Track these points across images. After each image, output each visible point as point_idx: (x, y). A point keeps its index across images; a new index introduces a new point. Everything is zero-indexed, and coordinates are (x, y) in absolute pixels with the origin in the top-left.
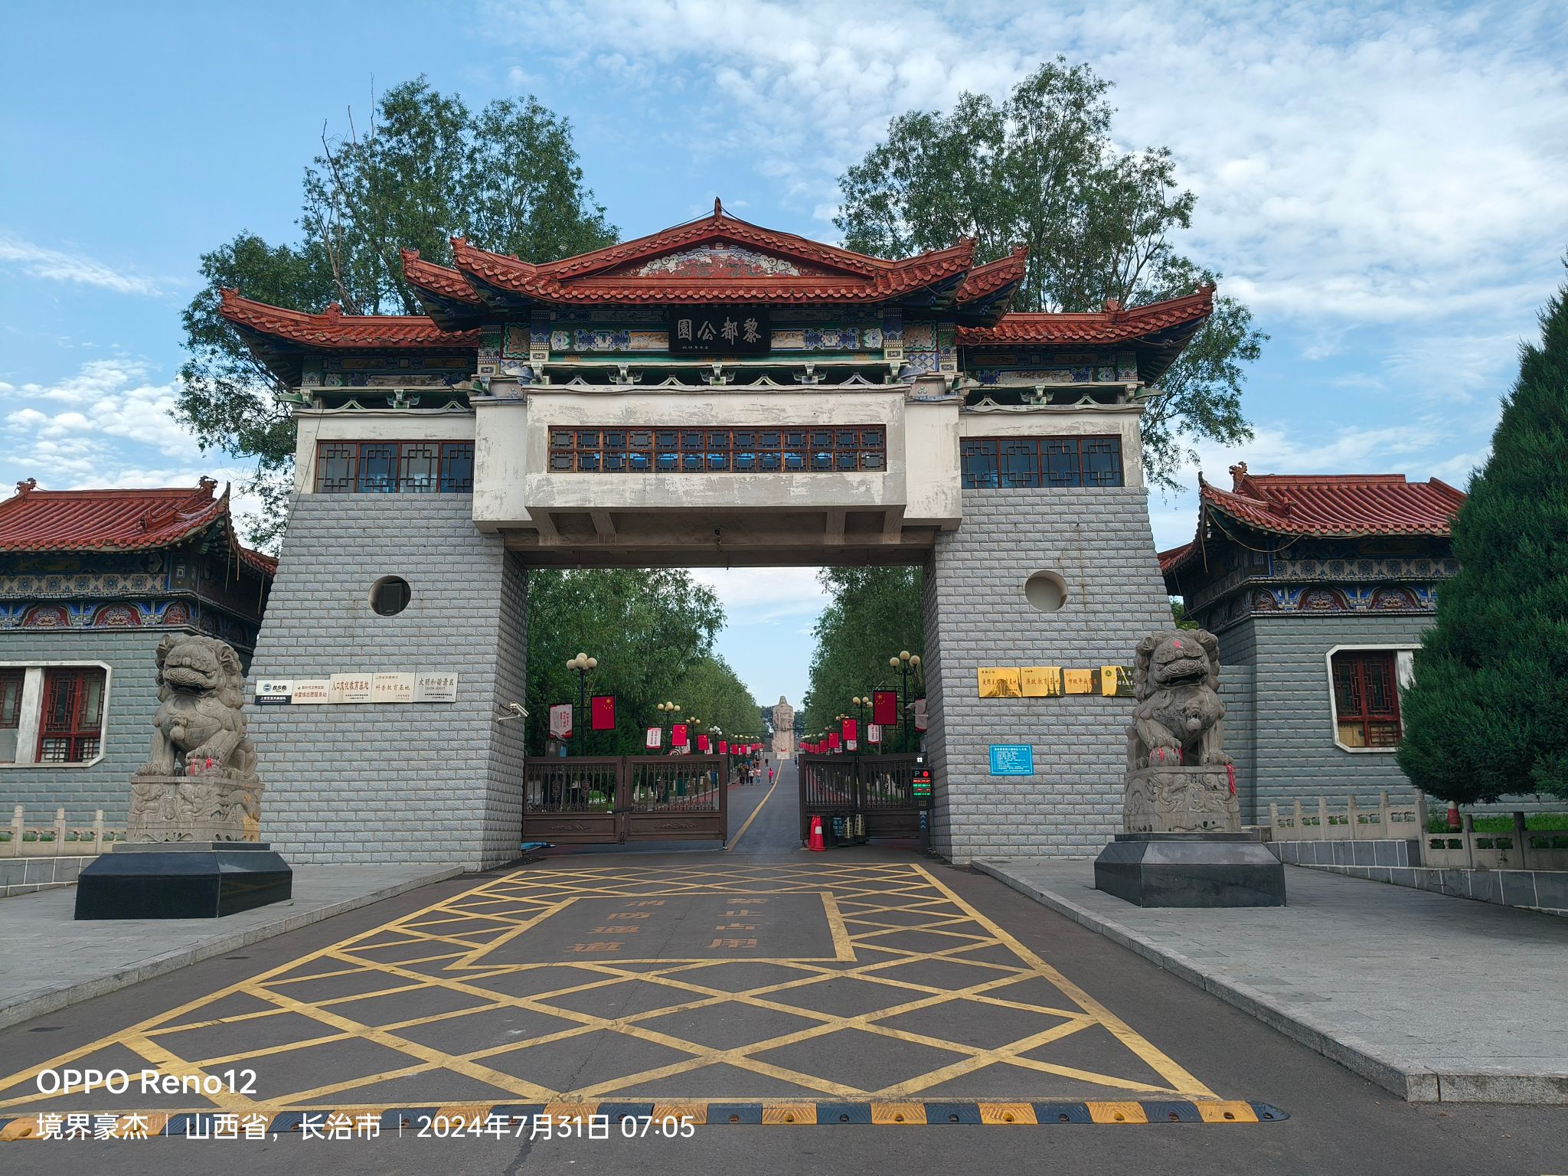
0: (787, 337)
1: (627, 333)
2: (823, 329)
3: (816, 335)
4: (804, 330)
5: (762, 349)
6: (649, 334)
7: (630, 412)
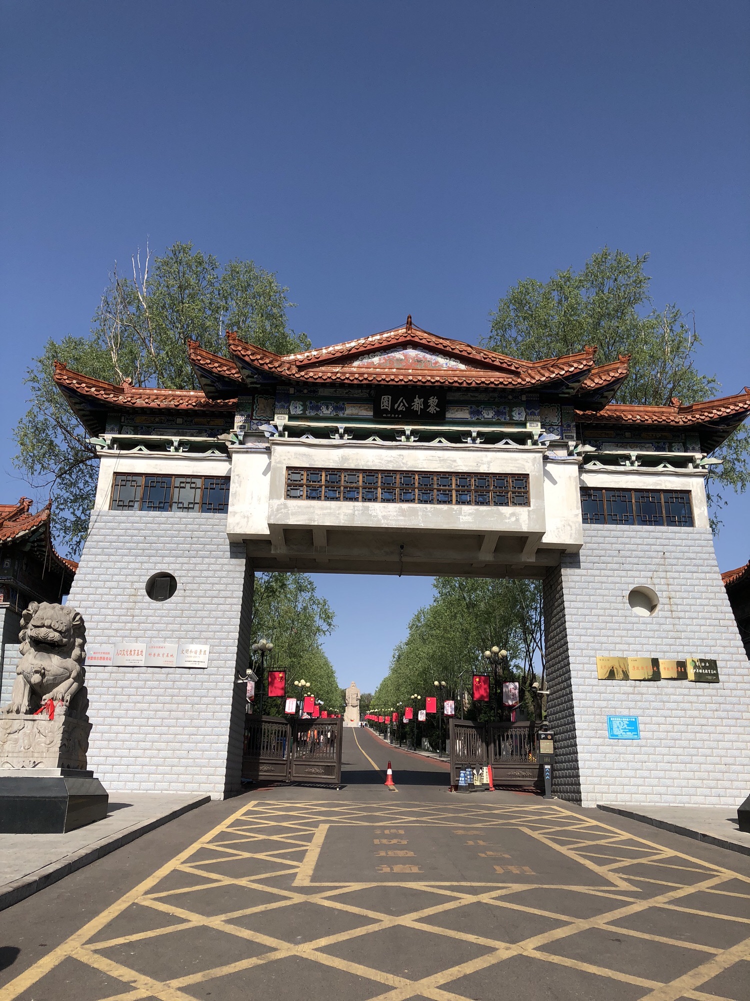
0: (457, 411)
1: (343, 404)
2: (483, 406)
3: (478, 410)
4: (469, 406)
5: (439, 418)
6: (359, 405)
7: (344, 459)
